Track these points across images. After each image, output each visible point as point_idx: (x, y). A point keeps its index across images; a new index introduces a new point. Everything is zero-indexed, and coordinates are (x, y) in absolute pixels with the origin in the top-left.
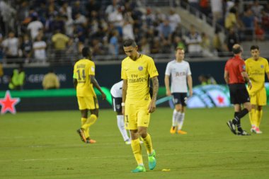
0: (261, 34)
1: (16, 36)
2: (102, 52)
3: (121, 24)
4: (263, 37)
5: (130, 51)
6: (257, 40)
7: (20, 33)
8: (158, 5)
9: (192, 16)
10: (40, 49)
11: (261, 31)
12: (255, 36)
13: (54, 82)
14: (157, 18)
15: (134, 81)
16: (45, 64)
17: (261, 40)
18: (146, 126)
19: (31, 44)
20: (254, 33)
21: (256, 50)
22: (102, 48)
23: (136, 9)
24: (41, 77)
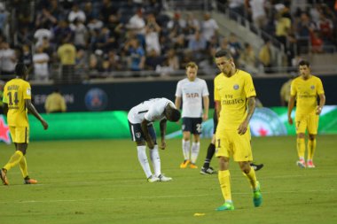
0: (318, 45)
1: (12, 47)
2: (120, 66)
3: (143, 32)
4: (320, 48)
6: (313, 52)
7: (16, 43)
8: (189, 8)
9: (233, 22)
10: (41, 62)
11: (319, 41)
12: (310, 47)
13: (59, 104)
14: (187, 25)
15: (228, 103)
16: (47, 82)
17: (319, 53)
19: (30, 57)
20: (310, 43)
21: (305, 66)
22: (119, 62)
23: (163, 13)
24: (43, 97)
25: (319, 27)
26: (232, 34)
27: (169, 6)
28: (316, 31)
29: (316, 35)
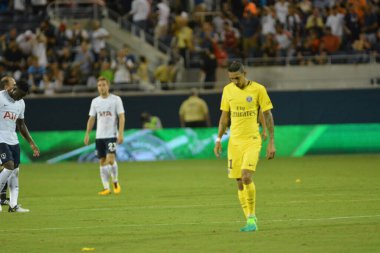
0: (222, 58)
4: (225, 62)
5: (237, 78)
8: (77, 16)
11: (223, 54)
15: (240, 115)
18: (253, 169)
25: (223, 38)
26: (126, 46)
27: (54, 13)
28: (220, 42)
29: (219, 47)
